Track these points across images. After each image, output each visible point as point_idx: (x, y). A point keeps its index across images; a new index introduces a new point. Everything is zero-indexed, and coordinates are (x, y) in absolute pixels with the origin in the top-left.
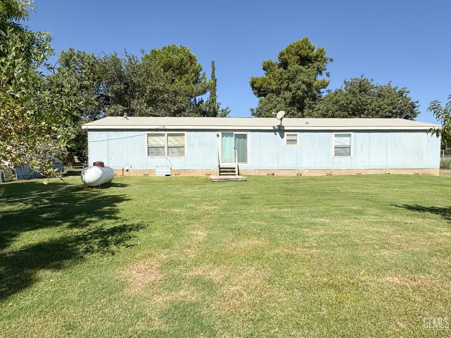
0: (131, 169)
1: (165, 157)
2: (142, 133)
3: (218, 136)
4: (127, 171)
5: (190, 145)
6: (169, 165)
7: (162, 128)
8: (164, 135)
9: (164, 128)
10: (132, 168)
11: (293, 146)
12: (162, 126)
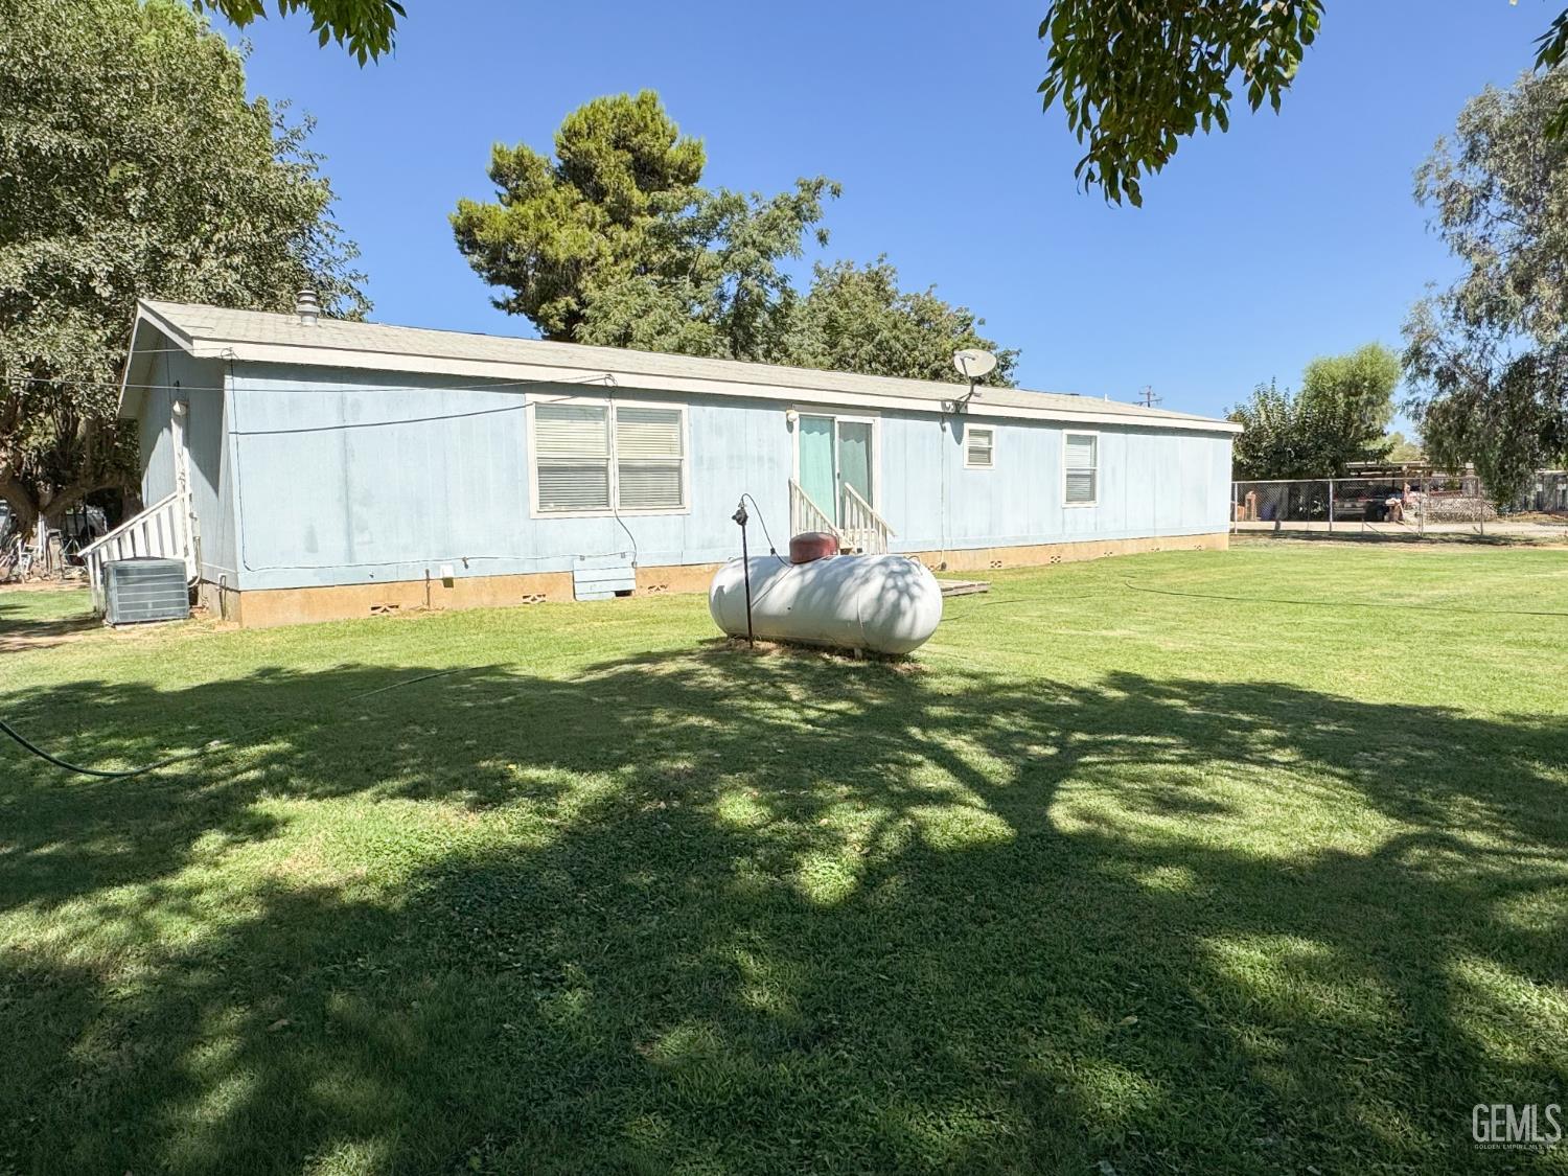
0: (462, 571)
1: (612, 514)
2: (513, 398)
3: (790, 425)
4: (448, 582)
5: (699, 460)
6: (626, 546)
7: (597, 379)
8: (602, 413)
9: (610, 383)
10: (474, 571)
11: (982, 471)
12: (604, 374)
